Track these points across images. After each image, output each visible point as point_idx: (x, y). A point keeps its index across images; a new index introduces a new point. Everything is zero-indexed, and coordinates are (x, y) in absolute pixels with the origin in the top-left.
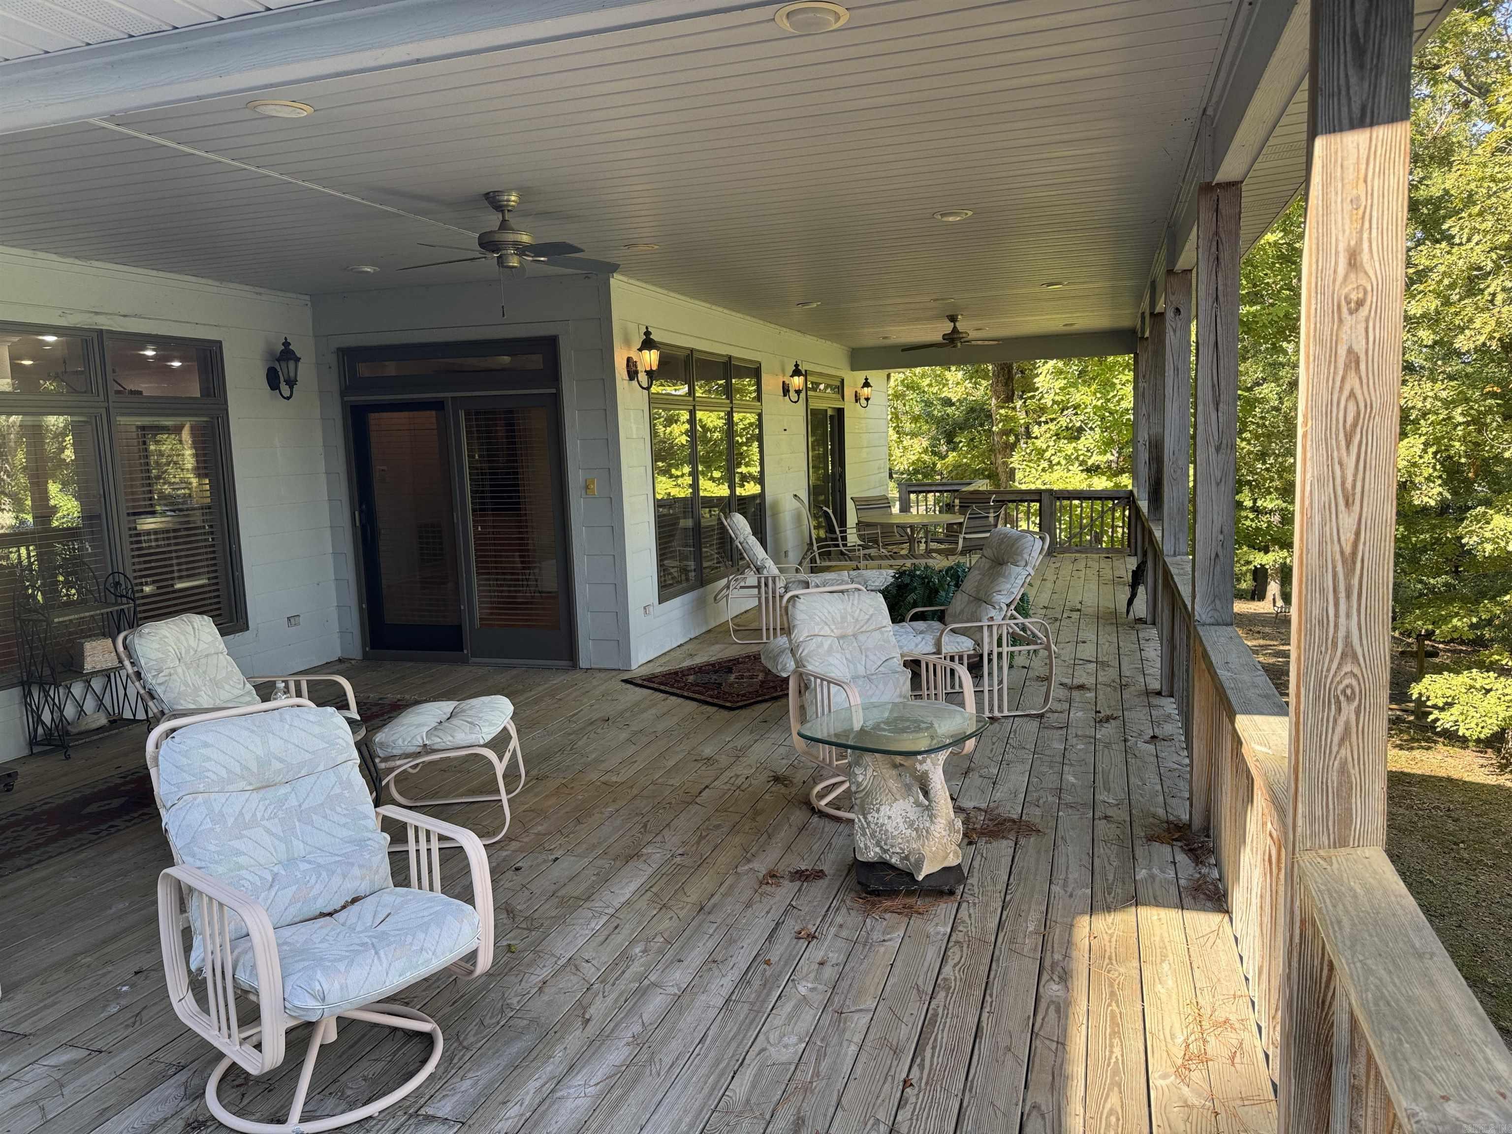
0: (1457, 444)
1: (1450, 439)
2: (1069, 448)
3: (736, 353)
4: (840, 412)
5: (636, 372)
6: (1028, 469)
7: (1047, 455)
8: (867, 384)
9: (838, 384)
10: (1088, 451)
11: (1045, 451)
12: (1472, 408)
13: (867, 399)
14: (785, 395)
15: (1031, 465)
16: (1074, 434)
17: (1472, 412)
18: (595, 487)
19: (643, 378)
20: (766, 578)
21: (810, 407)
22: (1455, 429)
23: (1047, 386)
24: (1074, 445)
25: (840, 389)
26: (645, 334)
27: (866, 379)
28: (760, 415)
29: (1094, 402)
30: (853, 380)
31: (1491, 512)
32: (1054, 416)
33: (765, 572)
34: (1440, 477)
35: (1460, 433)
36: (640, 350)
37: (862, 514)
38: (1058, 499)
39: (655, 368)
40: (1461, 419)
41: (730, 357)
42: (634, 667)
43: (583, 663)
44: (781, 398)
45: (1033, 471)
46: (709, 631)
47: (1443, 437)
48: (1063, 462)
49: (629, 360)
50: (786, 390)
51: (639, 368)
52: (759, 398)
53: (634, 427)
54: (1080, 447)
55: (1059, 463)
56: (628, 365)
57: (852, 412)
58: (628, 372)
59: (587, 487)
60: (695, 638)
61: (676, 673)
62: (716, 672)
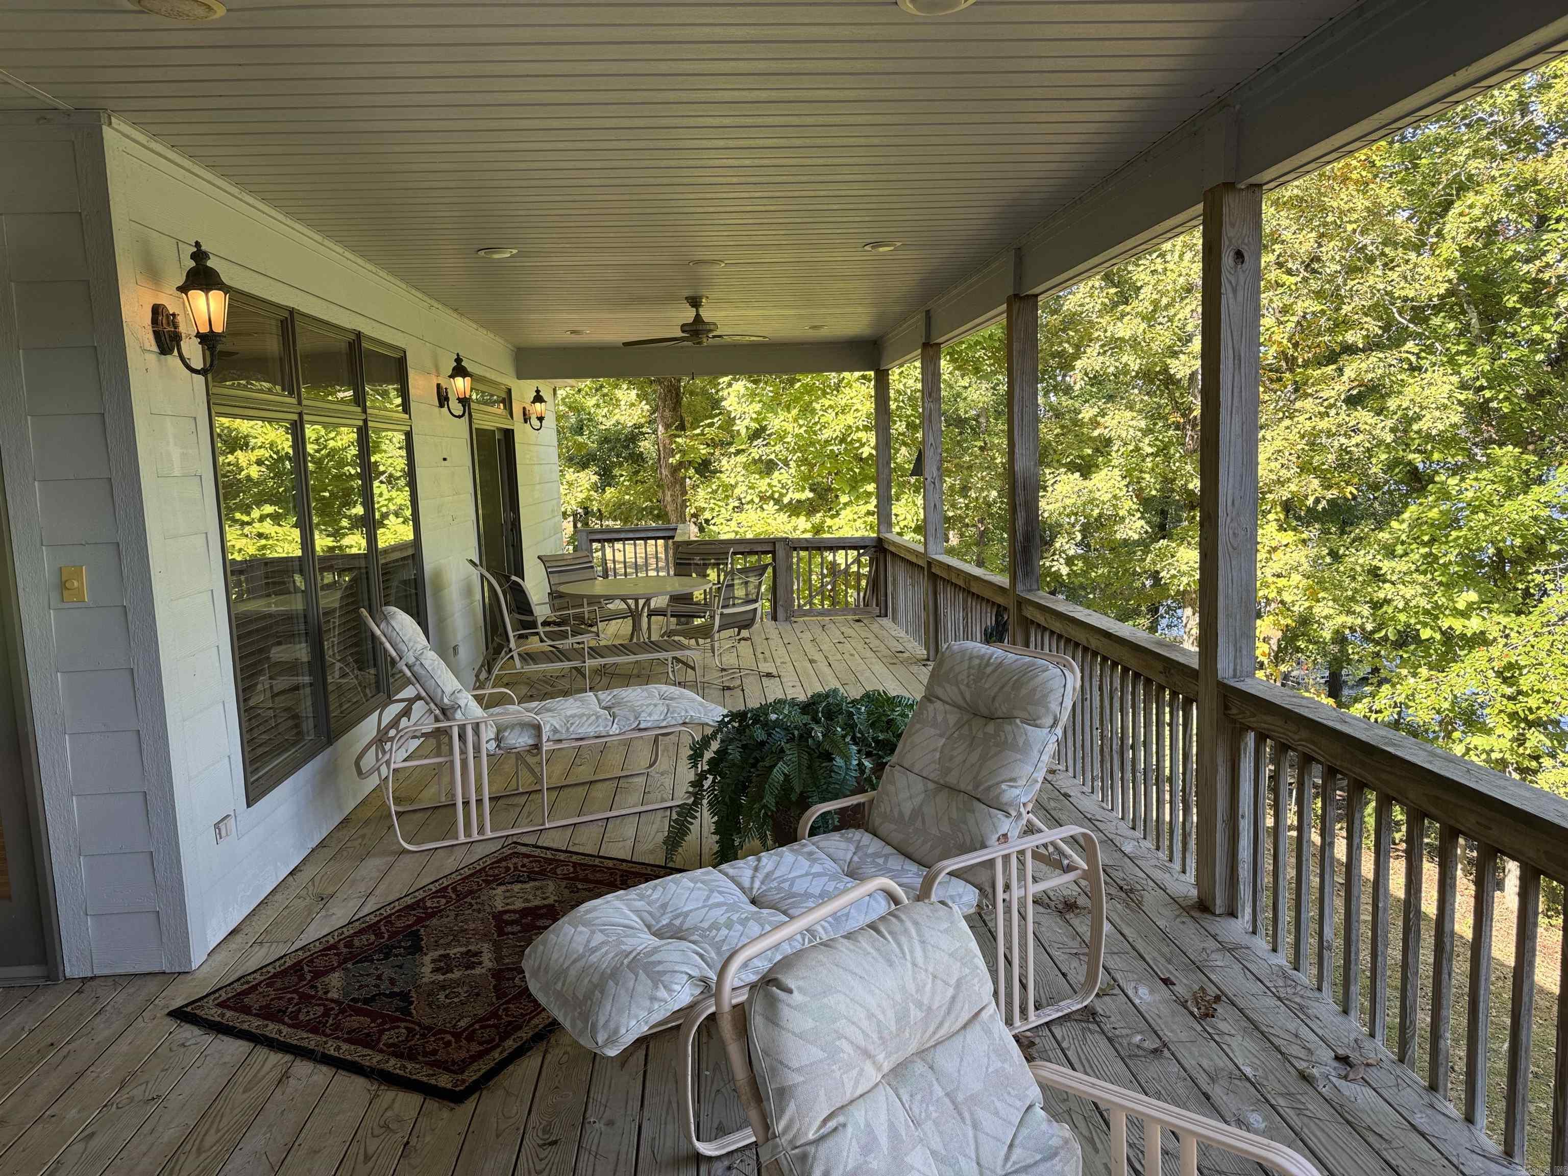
0: (1147, 476)
1: (1141, 471)
2: (763, 485)
3: (367, 328)
4: (508, 435)
5: (176, 338)
6: (717, 509)
7: (737, 491)
8: (538, 399)
9: (504, 395)
10: (783, 487)
11: (733, 487)
12: (1157, 439)
13: (541, 419)
14: (441, 406)
15: (720, 503)
16: (768, 467)
17: (1158, 443)
18: (84, 583)
19: (193, 350)
20: (462, 728)
21: (474, 426)
22: (1143, 461)
23: (740, 410)
24: (768, 480)
25: (507, 401)
26: (194, 256)
27: (538, 391)
28: (409, 436)
29: (797, 431)
30: (524, 390)
31: (1174, 545)
32: (743, 447)
33: (459, 715)
34: (1138, 510)
35: (1150, 465)
36: (183, 289)
37: (555, 579)
38: (795, 549)
39: (218, 328)
40: (1150, 450)
41: (359, 335)
42: (198, 957)
43: (73, 968)
44: (437, 409)
45: (723, 510)
46: (345, 821)
47: (1134, 469)
48: (757, 500)
49: (157, 311)
50: (443, 398)
51: (182, 329)
52: (406, 407)
53: (176, 453)
54: (775, 482)
55: (752, 501)
56: (154, 321)
57: (523, 435)
58: (157, 335)
59: (63, 586)
60: (322, 845)
61: (297, 968)
62: (387, 952)
